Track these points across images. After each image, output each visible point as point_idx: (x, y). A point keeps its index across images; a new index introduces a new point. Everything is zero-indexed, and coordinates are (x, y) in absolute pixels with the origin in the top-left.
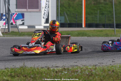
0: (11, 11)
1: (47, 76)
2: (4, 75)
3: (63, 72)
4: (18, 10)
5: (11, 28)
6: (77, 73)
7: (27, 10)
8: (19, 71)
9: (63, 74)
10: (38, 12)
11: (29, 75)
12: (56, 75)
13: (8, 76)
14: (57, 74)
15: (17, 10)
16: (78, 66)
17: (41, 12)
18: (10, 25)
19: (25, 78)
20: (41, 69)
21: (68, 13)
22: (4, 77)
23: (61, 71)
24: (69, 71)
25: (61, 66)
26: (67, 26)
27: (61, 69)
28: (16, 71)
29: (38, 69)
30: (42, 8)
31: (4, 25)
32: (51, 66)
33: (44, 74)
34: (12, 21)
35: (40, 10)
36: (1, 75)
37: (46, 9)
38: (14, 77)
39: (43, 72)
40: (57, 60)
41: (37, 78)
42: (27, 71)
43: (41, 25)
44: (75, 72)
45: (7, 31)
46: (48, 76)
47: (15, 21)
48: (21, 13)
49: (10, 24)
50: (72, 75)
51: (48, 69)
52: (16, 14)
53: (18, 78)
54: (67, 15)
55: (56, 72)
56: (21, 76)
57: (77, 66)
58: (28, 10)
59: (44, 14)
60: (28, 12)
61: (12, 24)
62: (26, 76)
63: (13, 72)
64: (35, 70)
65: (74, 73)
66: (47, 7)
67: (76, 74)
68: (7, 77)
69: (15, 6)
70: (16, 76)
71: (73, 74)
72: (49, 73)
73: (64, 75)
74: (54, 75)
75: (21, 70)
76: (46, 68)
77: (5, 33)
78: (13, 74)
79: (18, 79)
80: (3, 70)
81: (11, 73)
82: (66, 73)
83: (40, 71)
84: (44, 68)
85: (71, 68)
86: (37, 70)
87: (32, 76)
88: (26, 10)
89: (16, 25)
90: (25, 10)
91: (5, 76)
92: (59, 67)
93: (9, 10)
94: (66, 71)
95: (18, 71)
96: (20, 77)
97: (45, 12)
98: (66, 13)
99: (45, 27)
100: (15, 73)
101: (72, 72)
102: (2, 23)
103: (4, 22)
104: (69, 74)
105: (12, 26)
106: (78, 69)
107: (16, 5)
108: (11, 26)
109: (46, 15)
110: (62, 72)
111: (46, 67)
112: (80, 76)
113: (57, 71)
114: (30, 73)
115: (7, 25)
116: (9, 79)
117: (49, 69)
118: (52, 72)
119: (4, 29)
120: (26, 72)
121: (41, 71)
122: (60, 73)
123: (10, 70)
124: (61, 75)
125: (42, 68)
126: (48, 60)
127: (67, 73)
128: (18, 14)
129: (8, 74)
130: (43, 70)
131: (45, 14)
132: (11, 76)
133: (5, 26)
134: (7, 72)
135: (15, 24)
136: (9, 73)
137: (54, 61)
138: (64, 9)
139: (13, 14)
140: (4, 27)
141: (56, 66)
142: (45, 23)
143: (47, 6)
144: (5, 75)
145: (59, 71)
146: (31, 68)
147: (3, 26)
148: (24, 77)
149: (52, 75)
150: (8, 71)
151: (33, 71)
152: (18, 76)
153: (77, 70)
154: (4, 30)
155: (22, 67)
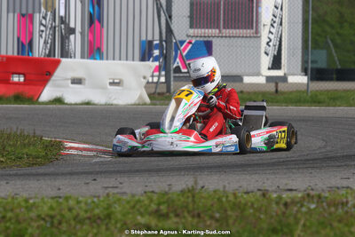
0: (176, 35)
1: (257, 214)
2: (138, 210)
3: (305, 204)
4: (196, 30)
5: (175, 80)
6: (346, 209)
7: (220, 31)
8: (182, 199)
9: (304, 209)
10: (250, 37)
11: (210, 212)
12: (284, 213)
13: (150, 214)
14: (288, 212)
15: (191, 32)
16: (351, 189)
17: (260, 37)
18: (172, 75)
19: (196, 220)
20: (245, 196)
21: (339, 41)
22: (139, 218)
23: (301, 203)
24: (322, 202)
25: (303, 189)
26: (335, 76)
27: (300, 195)
28: (173, 201)
29: (234, 194)
30: (262, 27)
31: (157, 74)
32: (274, 188)
33: (251, 211)
34: (178, 62)
35: (257, 32)
36: (131, 211)
37: (272, 30)
38: (166, 216)
39: (249, 204)
40: (294, 170)
41: (231, 221)
42: (203, 200)
43: (258, 74)
44: (340, 206)
45: (163, 89)
46: (262, 216)
47: (187, 62)
48: (202, 39)
49: (172, 72)
50: (330, 214)
51: (264, 195)
52: (190, 43)
53: (175, 220)
54: (336, 46)
55: (286, 205)
56: (186, 214)
57: (348, 187)
58: (224, 31)
59: (268, 43)
60: (222, 37)
61: (177, 70)
62: (199, 215)
63: (164, 203)
64: (227, 197)
65: (337, 209)
66: (275, 25)
67: (340, 211)
68: (147, 217)
69: (187, 21)
70: (172, 215)
71: (333, 209)
72: (264, 208)
73: (306, 213)
74: (280, 213)
75: (188, 197)
76: (259, 193)
77: (159, 94)
78: (163, 208)
79: (177, 223)
80: (137, 198)
81: (159, 204)
82: (313, 206)
83: (240, 202)
84: (252, 192)
85: (327, 195)
86: (231, 198)
87: (217, 215)
88: (217, 31)
89: (188, 72)
90: (215, 31)
91: (142, 214)
92: (296, 190)
93: (169, 31)
94: (313, 203)
95: (179, 200)
96: (184, 217)
97: (272, 37)
98: (332, 41)
99: (269, 79)
100: (168, 206)
101: (329, 205)
102: (151, 67)
103: (157, 63)
104: (321, 210)
105: (177, 75)
106: (346, 197)
107: (191, 17)
108: (175, 77)
109: (275, 46)
110: (302, 206)
111: (259, 190)
112: (352, 215)
113: (289, 200)
114: (212, 205)
115: (163, 73)
116: (153, 222)
117: (267, 196)
118: (274, 206)
119: (157, 83)
120: (201, 204)
121: (243, 202)
122: (295, 209)
123: (155, 197)
124: (297, 211)
125: (247, 193)
126: (268, 172)
127: (315, 208)
128: (196, 42)
129: (150, 209)
130: (250, 198)
131: (271, 44)
132: (158, 214)
133: (159, 77)
134: (147, 202)
135: (186, 70)
136: (154, 207)
137: (285, 174)
138: (328, 28)
139: (182, 42)
140: (155, 79)
141: (290, 188)
142: (269, 69)
143: (277, 20)
144: (142, 210)
145: (294, 202)
146: (215, 191)
147: (153, 76)
148: (193, 217)
149: (274, 214)
150: (151, 201)
151: (222, 201)
152: (177, 215)
153: (345, 200)
154: (156, 88)
155: (189, 191)
